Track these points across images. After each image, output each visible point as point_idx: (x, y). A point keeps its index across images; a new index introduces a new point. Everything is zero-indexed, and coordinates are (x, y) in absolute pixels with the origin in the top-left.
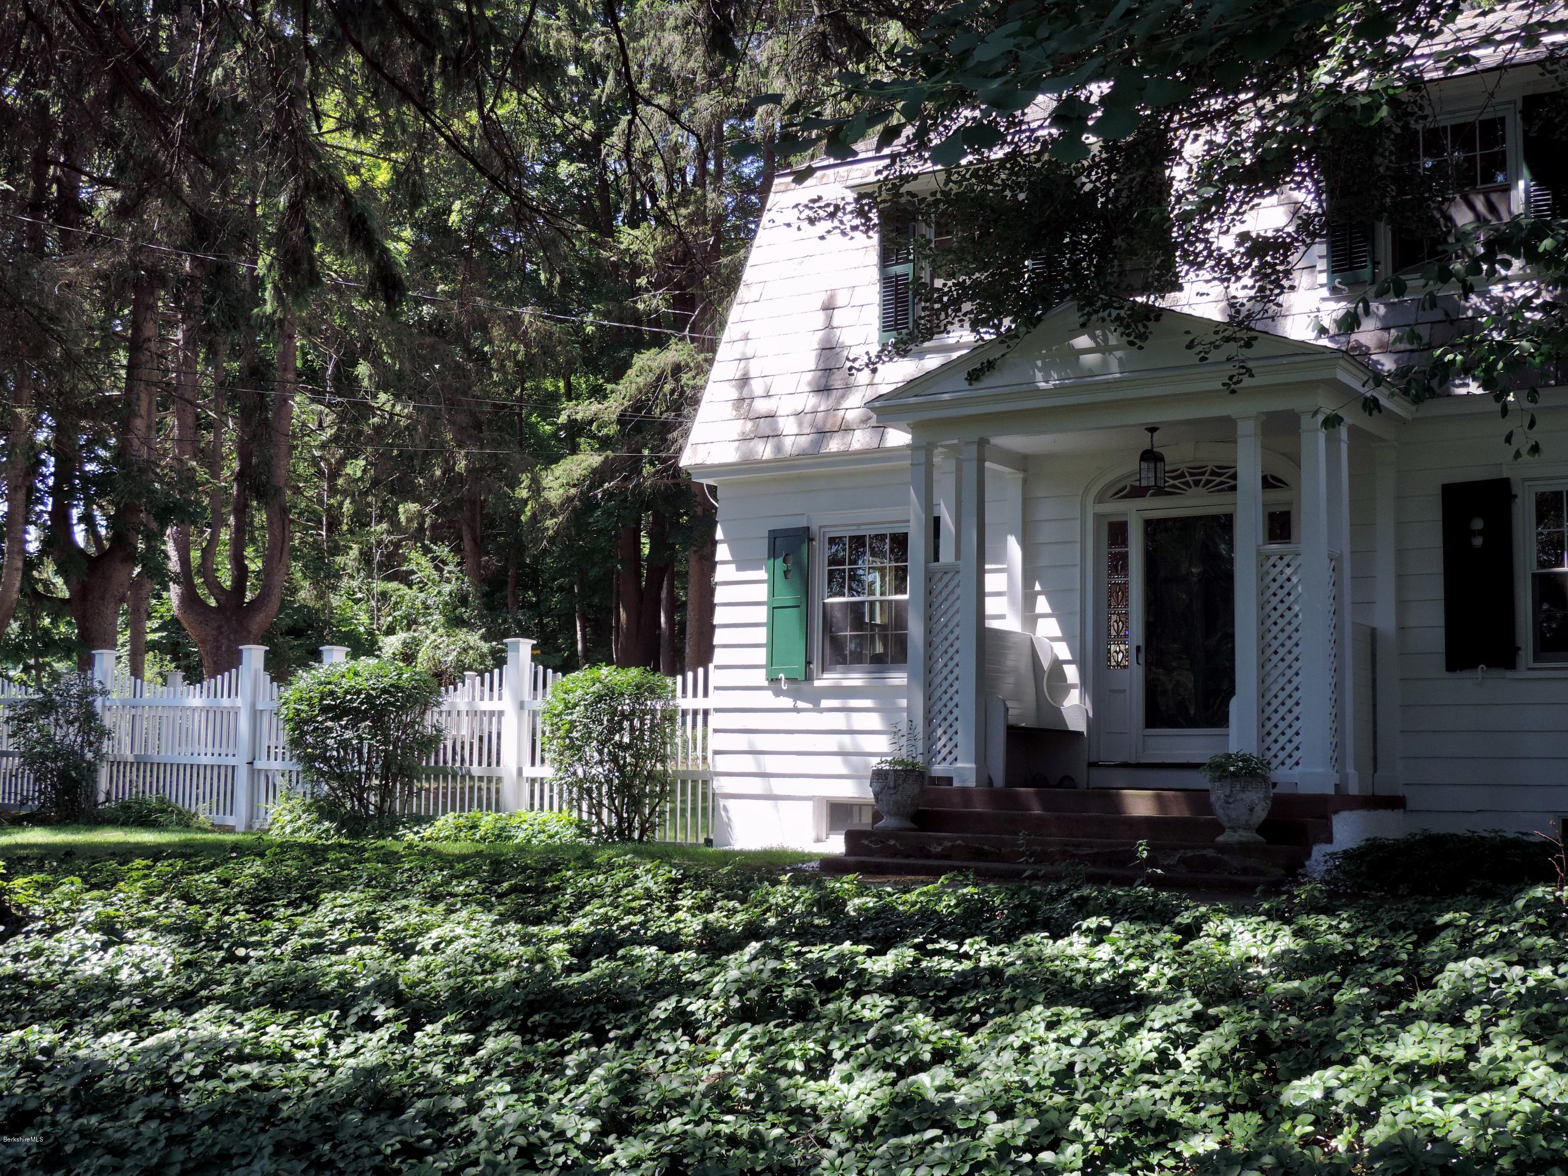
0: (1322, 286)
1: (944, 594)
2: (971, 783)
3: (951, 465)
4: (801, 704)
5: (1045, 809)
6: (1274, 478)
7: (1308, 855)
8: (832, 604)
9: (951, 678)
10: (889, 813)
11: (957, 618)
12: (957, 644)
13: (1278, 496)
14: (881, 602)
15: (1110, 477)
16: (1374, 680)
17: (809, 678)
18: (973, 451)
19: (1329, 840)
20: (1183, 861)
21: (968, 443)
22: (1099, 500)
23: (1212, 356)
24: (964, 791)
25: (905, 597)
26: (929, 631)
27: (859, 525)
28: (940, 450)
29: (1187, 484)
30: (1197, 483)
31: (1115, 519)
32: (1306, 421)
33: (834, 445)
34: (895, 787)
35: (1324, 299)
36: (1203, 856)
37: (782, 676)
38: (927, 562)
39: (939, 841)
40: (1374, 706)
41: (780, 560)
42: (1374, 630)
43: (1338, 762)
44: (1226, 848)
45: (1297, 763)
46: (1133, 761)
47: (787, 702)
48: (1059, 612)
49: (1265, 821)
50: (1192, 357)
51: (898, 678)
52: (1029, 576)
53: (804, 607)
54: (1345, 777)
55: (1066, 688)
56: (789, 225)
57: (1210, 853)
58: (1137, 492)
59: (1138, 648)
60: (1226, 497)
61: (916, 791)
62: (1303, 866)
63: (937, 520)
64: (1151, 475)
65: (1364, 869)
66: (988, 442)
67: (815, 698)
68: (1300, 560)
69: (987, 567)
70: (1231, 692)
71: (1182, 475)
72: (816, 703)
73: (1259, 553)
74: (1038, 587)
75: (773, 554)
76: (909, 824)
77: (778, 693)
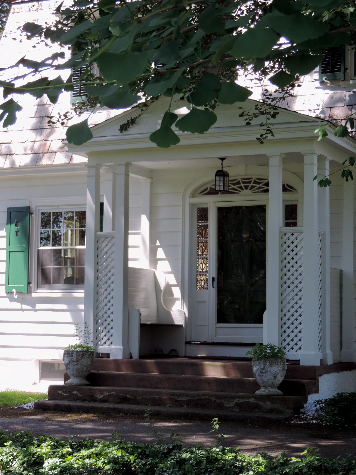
0: (316, 80)
1: (106, 250)
2: (120, 357)
3: (110, 176)
4: (25, 307)
5: (161, 372)
6: (288, 186)
7: (306, 401)
8: (43, 250)
9: (109, 297)
10: (73, 375)
11: (113, 263)
12: (112, 278)
13: (290, 196)
14: (71, 250)
15: (199, 183)
16: (341, 299)
17: (29, 292)
18: (122, 170)
19: (317, 391)
20: (237, 405)
21: (120, 165)
22: (193, 195)
23: (254, 122)
24: (116, 361)
25: (83, 247)
26: (97, 271)
27: (58, 206)
28: (104, 167)
29: (241, 188)
30: (246, 187)
31: (200, 207)
32: (307, 159)
33: (45, 161)
34: (77, 361)
35: (317, 88)
36: (249, 403)
37: (14, 290)
38: (96, 232)
39: (101, 392)
40: (341, 313)
41: (14, 225)
42: (341, 271)
43: (322, 346)
44: (262, 398)
45: (300, 348)
46: (210, 341)
47: (17, 305)
48: (169, 257)
49: (283, 382)
50: (242, 122)
51: (80, 293)
52: (153, 237)
53: (26, 252)
54: (325, 355)
55: (174, 300)
56: (15, 39)
57: (252, 400)
58: (213, 192)
59: (213, 279)
60: (263, 196)
61: (89, 363)
62: (303, 407)
63: (102, 205)
64: (222, 184)
65: (336, 412)
66: (131, 164)
67: (33, 303)
68: (303, 236)
69: (130, 232)
70: (264, 309)
71: (238, 183)
72: (33, 306)
73: (280, 232)
74: (158, 244)
75: (9, 221)
76: (85, 382)
77: (12, 300)
